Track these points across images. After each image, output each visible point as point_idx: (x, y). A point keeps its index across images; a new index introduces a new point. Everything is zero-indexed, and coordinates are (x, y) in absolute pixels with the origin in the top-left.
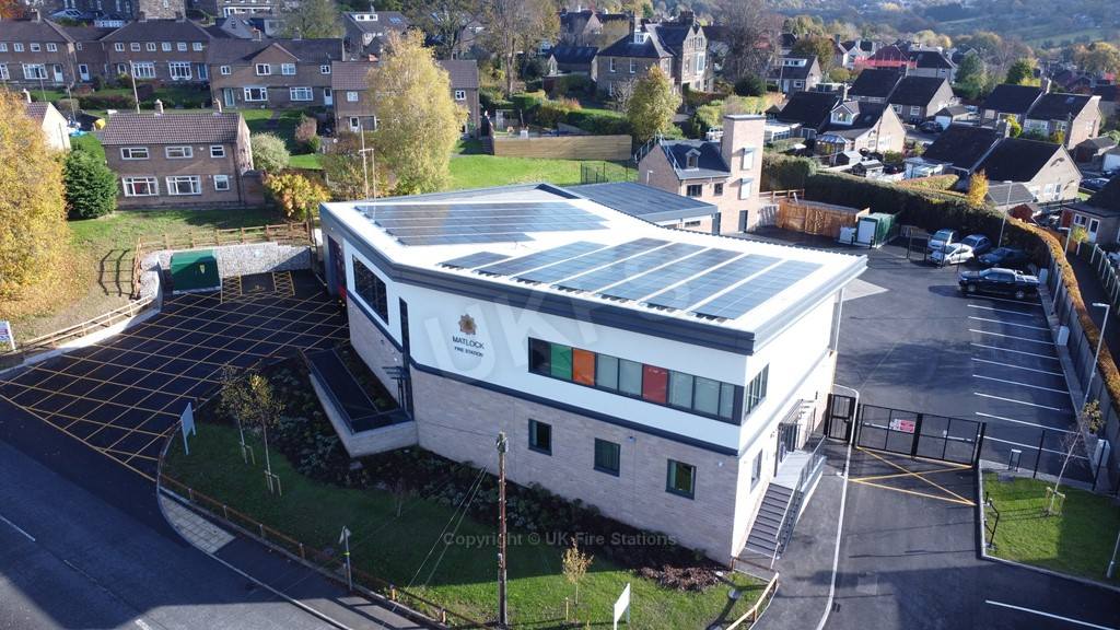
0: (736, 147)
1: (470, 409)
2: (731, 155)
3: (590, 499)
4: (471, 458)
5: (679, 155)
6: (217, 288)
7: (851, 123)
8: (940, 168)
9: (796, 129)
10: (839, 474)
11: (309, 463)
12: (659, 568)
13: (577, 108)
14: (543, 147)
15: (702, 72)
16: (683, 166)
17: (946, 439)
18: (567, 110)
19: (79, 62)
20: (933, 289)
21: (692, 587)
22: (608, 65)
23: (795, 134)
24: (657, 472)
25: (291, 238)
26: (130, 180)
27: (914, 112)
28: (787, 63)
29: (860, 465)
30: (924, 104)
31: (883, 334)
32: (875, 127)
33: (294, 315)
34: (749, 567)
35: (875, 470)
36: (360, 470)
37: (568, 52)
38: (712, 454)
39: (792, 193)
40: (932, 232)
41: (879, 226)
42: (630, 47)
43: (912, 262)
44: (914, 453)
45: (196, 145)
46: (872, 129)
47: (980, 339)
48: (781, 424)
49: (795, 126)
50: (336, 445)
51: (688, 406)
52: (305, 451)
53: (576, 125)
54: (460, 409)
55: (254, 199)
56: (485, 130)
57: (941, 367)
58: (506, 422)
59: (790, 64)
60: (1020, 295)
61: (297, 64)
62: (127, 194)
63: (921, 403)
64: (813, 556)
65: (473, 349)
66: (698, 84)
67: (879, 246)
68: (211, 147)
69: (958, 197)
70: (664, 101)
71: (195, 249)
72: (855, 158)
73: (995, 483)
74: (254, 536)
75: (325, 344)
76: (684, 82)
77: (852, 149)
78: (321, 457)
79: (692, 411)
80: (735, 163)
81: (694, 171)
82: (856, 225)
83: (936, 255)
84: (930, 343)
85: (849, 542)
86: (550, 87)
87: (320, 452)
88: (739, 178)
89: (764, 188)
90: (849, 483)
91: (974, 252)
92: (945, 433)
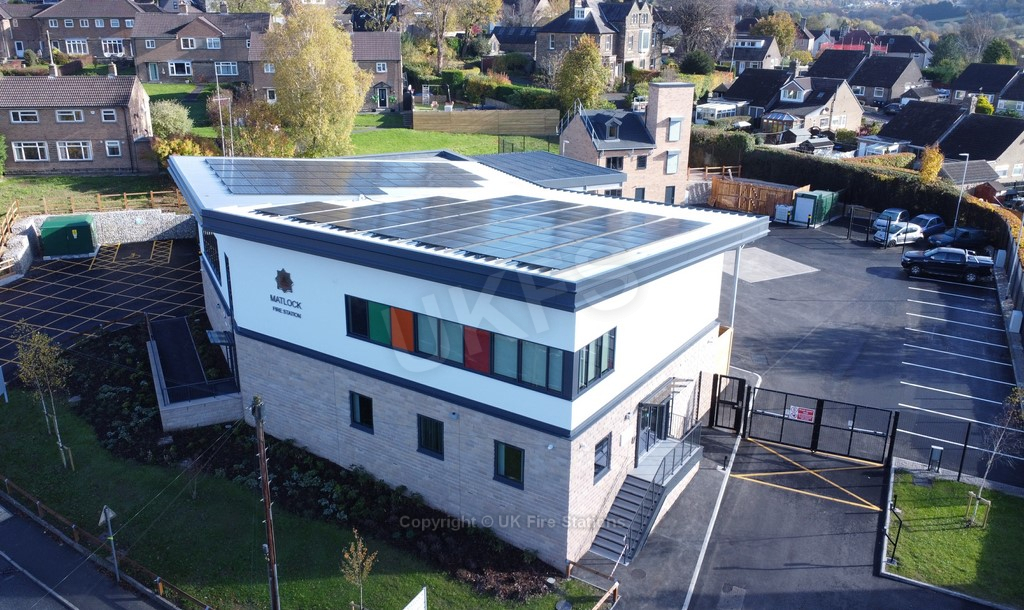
0: (661, 116)
1: (291, 378)
2: (655, 126)
3: (415, 487)
4: (295, 436)
5: (598, 126)
6: (91, 254)
7: (802, 101)
8: (895, 146)
9: (743, 108)
10: (720, 468)
11: (117, 435)
12: (479, 571)
13: (506, 82)
14: (464, 121)
15: (647, 50)
16: (602, 136)
17: (852, 431)
18: (495, 85)
19: (15, 39)
20: (871, 271)
21: (513, 596)
22: (547, 42)
23: (741, 112)
24: (483, 457)
25: (177, 206)
26: (20, 145)
27: (878, 93)
28: (743, 44)
29: (747, 460)
30: (889, 86)
31: (804, 315)
32: (828, 105)
33: (159, 283)
34: (589, 574)
35: (764, 466)
36: (168, 446)
37: (511, 32)
38: (542, 435)
39: (726, 170)
40: (879, 210)
41: (818, 204)
42: (570, 24)
43: (853, 242)
44: (814, 446)
45: (86, 108)
46: (824, 107)
47: (917, 323)
48: (640, 405)
49: (741, 104)
50: (153, 417)
51: (513, 374)
52: (115, 424)
53: (504, 100)
54: (281, 379)
55: (146, 166)
56: (407, 104)
57: (866, 354)
58: (327, 394)
59: (746, 45)
60: (971, 278)
61: (222, 38)
62: (16, 159)
63: (834, 390)
64: (669, 564)
65: (292, 309)
66: (642, 63)
67: (817, 226)
68: (103, 111)
69: (911, 174)
70: (595, 73)
71: (74, 214)
72: (802, 135)
73: (909, 485)
74: (31, 514)
75: (179, 313)
76: (627, 59)
77: (802, 127)
78: (130, 430)
79: (518, 381)
80: (660, 134)
81: (614, 143)
82: (793, 203)
83: (880, 235)
84: (857, 328)
85: (718, 548)
86: (486, 65)
87: (132, 424)
88: (664, 150)
89: (693, 163)
90: (731, 479)
91: (924, 233)
92: (850, 423)
